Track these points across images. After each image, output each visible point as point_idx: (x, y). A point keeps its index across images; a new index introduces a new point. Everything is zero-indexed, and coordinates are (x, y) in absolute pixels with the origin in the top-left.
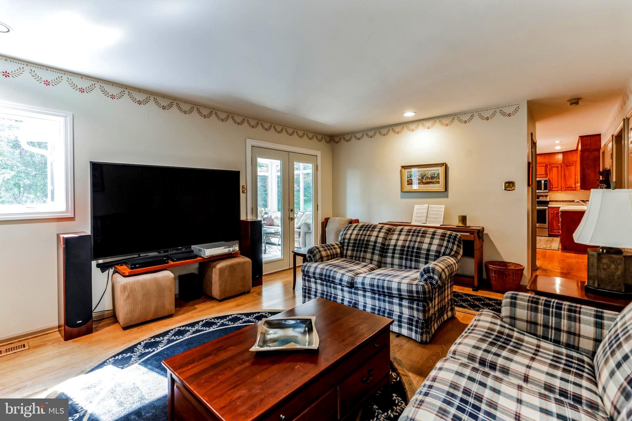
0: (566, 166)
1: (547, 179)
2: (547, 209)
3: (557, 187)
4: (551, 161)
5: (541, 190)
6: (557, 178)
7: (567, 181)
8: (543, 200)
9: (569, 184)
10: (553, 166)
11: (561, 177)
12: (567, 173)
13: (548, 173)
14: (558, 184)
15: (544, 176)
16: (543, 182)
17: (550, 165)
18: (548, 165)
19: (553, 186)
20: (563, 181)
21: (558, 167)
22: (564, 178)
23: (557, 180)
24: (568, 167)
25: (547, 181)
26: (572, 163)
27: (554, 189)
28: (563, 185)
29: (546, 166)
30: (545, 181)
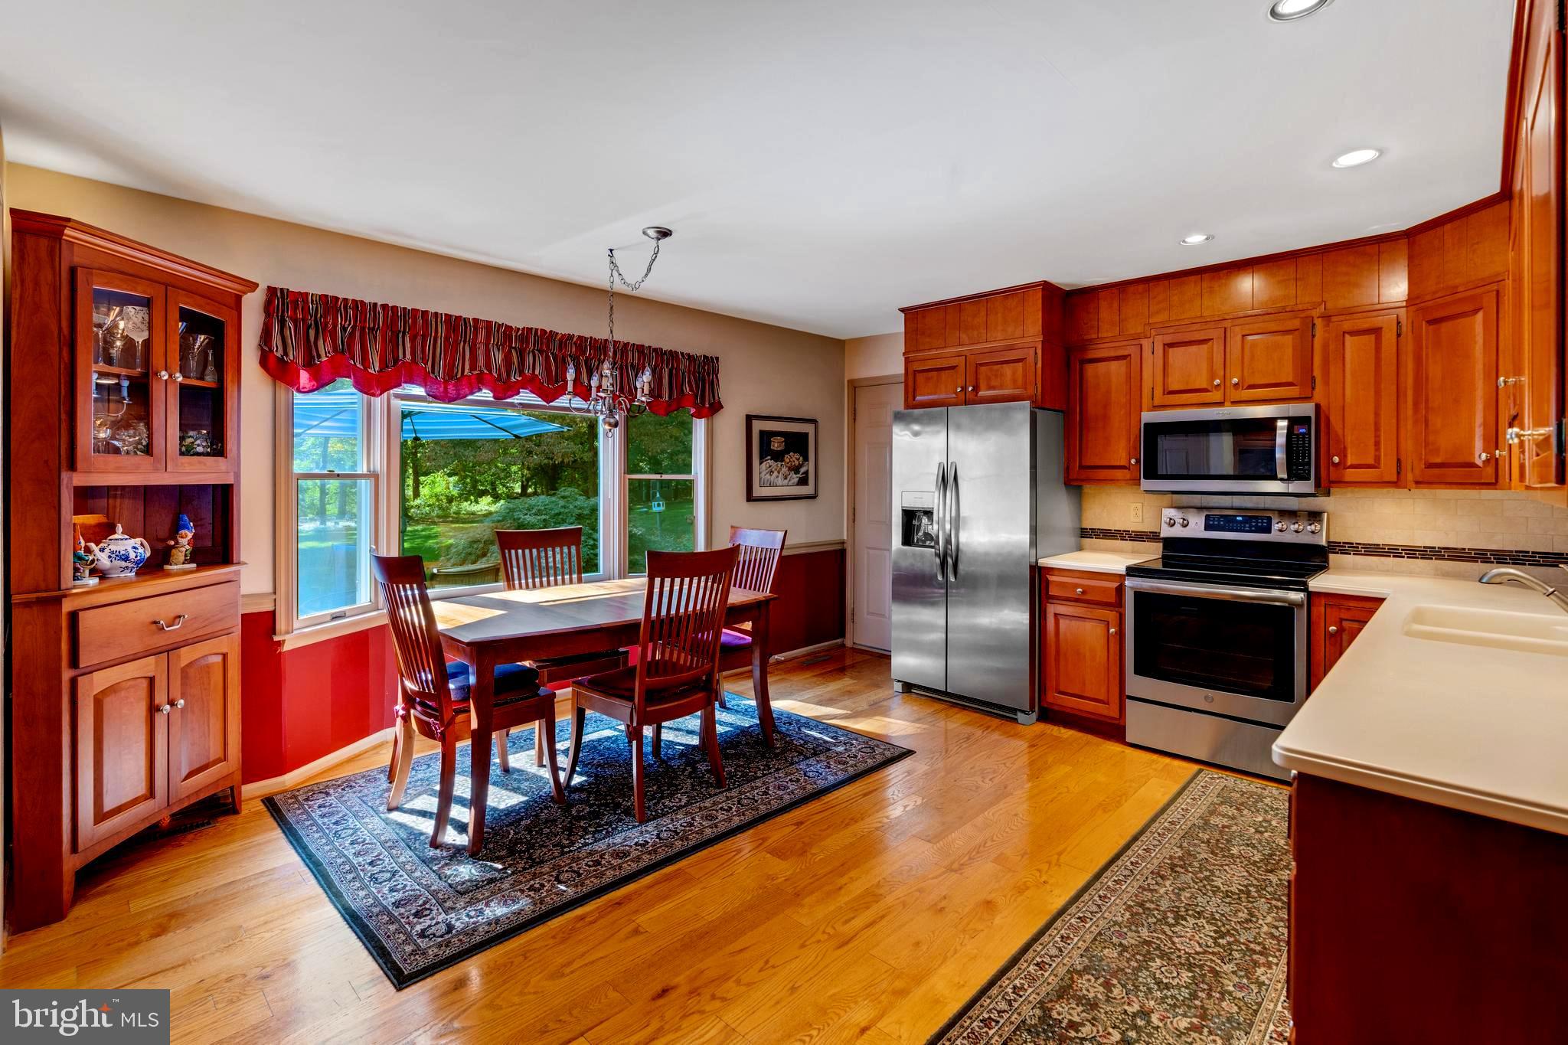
0: (1430, 322)
1: (1306, 409)
2: (1300, 605)
3: (1371, 461)
4: (1339, 300)
5: (1273, 477)
6: (1371, 408)
7: (1436, 421)
8: (1289, 538)
9: (1445, 444)
10: (1347, 326)
11: (1399, 393)
12: (1435, 370)
13: (1317, 373)
14: (1377, 444)
15: (1293, 391)
16: (1282, 424)
17: (1327, 318)
18: (1318, 322)
19: (1343, 456)
20: (1408, 426)
21: (1376, 331)
22: (1416, 404)
23: (1371, 418)
24: (1446, 327)
25: (1304, 420)
26: (1473, 298)
27: (1350, 475)
28: (1408, 445)
29: (1307, 329)
30: (1293, 421)
